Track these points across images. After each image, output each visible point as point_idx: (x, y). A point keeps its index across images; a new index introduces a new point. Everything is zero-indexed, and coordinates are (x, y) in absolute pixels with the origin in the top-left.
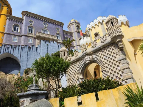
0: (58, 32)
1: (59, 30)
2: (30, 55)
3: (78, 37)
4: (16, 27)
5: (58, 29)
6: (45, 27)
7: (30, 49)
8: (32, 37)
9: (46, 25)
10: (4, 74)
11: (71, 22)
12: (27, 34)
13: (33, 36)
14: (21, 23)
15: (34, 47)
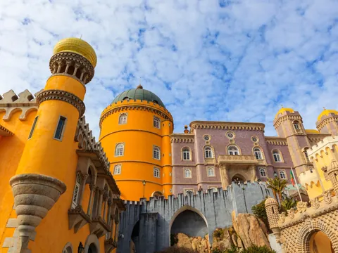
0: (256, 144)
1: (258, 140)
2: (218, 205)
3: (300, 145)
4: (186, 152)
5: (254, 139)
6: (231, 141)
7: (216, 196)
8: (213, 165)
9: (232, 136)
10: (187, 237)
11: (280, 116)
12: (204, 162)
13: (214, 162)
14: (192, 142)
15: (221, 192)
